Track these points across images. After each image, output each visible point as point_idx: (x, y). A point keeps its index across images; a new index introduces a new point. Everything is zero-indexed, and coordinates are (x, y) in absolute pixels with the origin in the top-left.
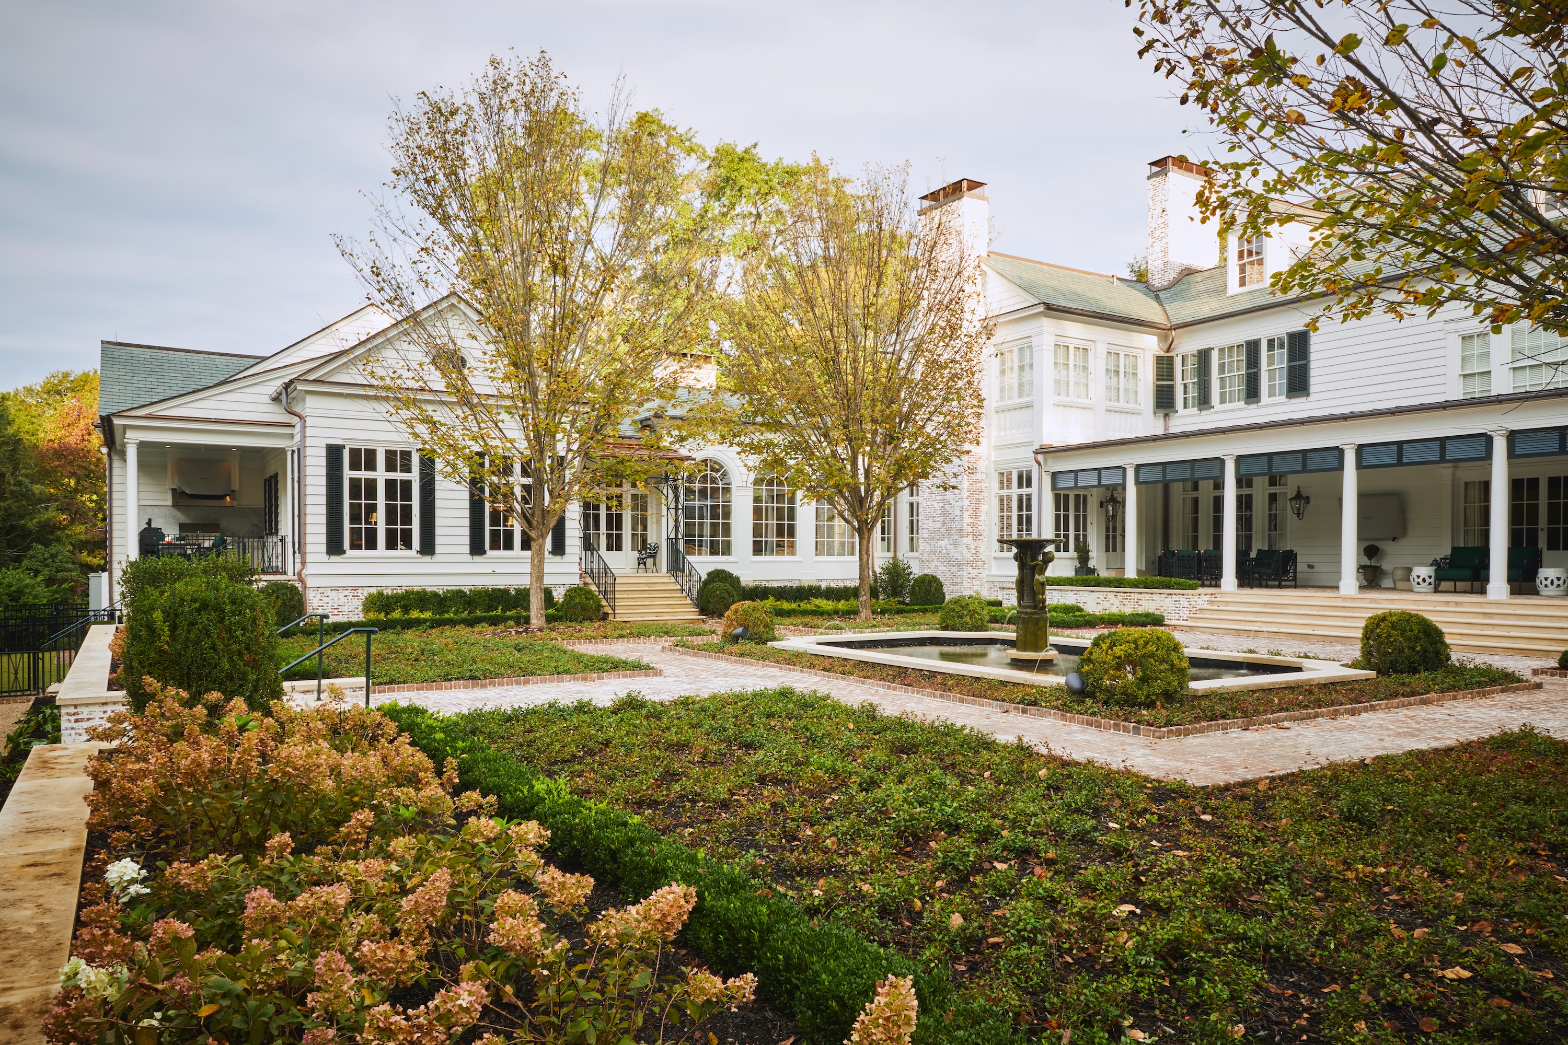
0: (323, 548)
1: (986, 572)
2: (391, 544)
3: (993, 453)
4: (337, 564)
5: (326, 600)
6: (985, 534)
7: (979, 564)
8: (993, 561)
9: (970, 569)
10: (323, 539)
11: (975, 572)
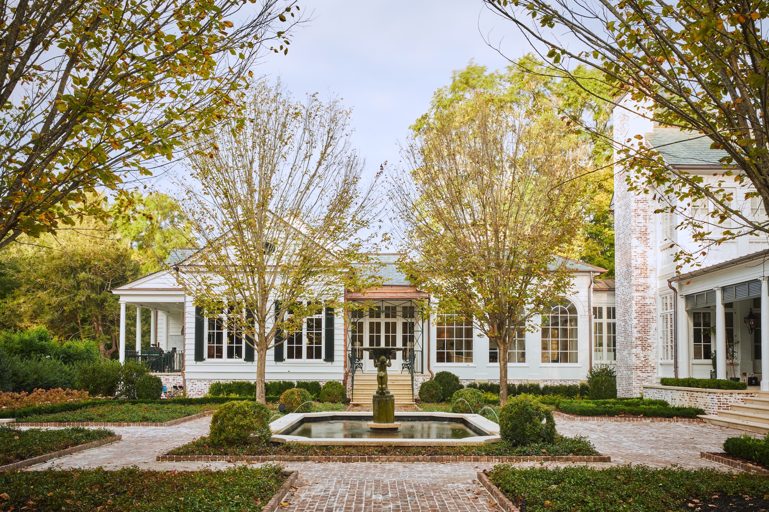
0: (193, 357)
1: (656, 375)
2: (230, 355)
3: (658, 282)
4: (201, 367)
5: (195, 386)
6: (654, 345)
7: (649, 369)
8: (659, 366)
9: (639, 373)
10: (193, 352)
11: (645, 375)
